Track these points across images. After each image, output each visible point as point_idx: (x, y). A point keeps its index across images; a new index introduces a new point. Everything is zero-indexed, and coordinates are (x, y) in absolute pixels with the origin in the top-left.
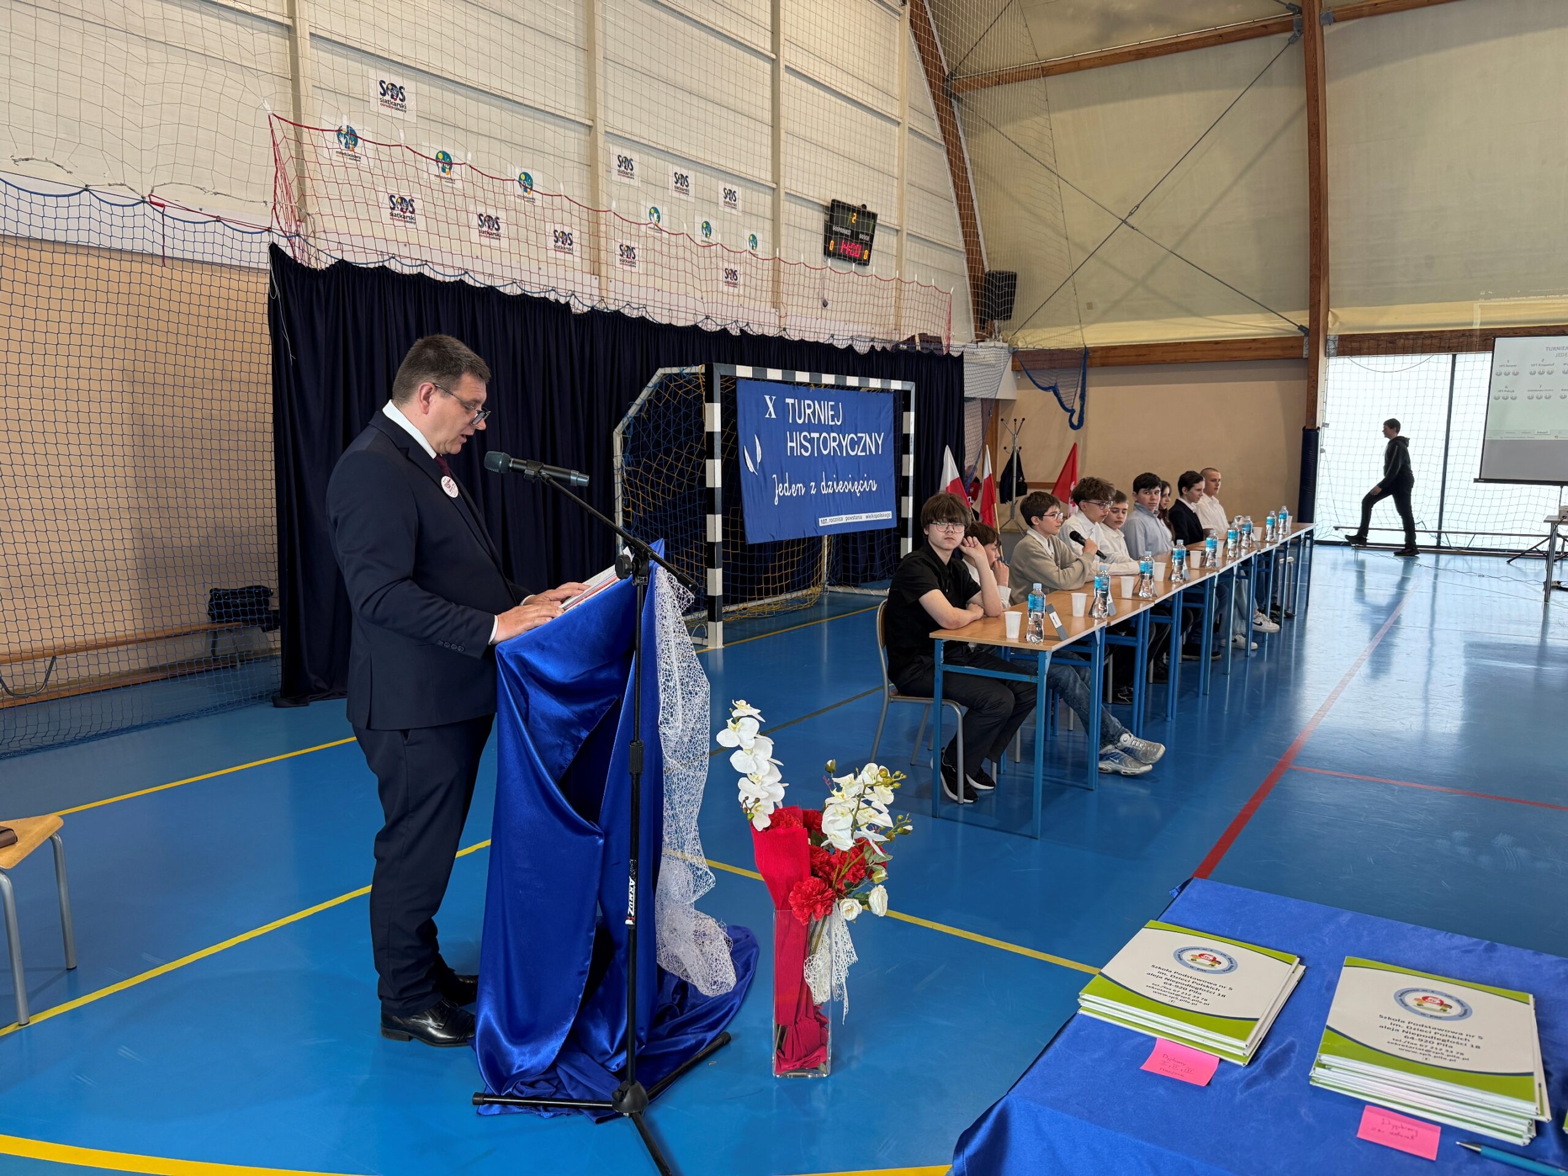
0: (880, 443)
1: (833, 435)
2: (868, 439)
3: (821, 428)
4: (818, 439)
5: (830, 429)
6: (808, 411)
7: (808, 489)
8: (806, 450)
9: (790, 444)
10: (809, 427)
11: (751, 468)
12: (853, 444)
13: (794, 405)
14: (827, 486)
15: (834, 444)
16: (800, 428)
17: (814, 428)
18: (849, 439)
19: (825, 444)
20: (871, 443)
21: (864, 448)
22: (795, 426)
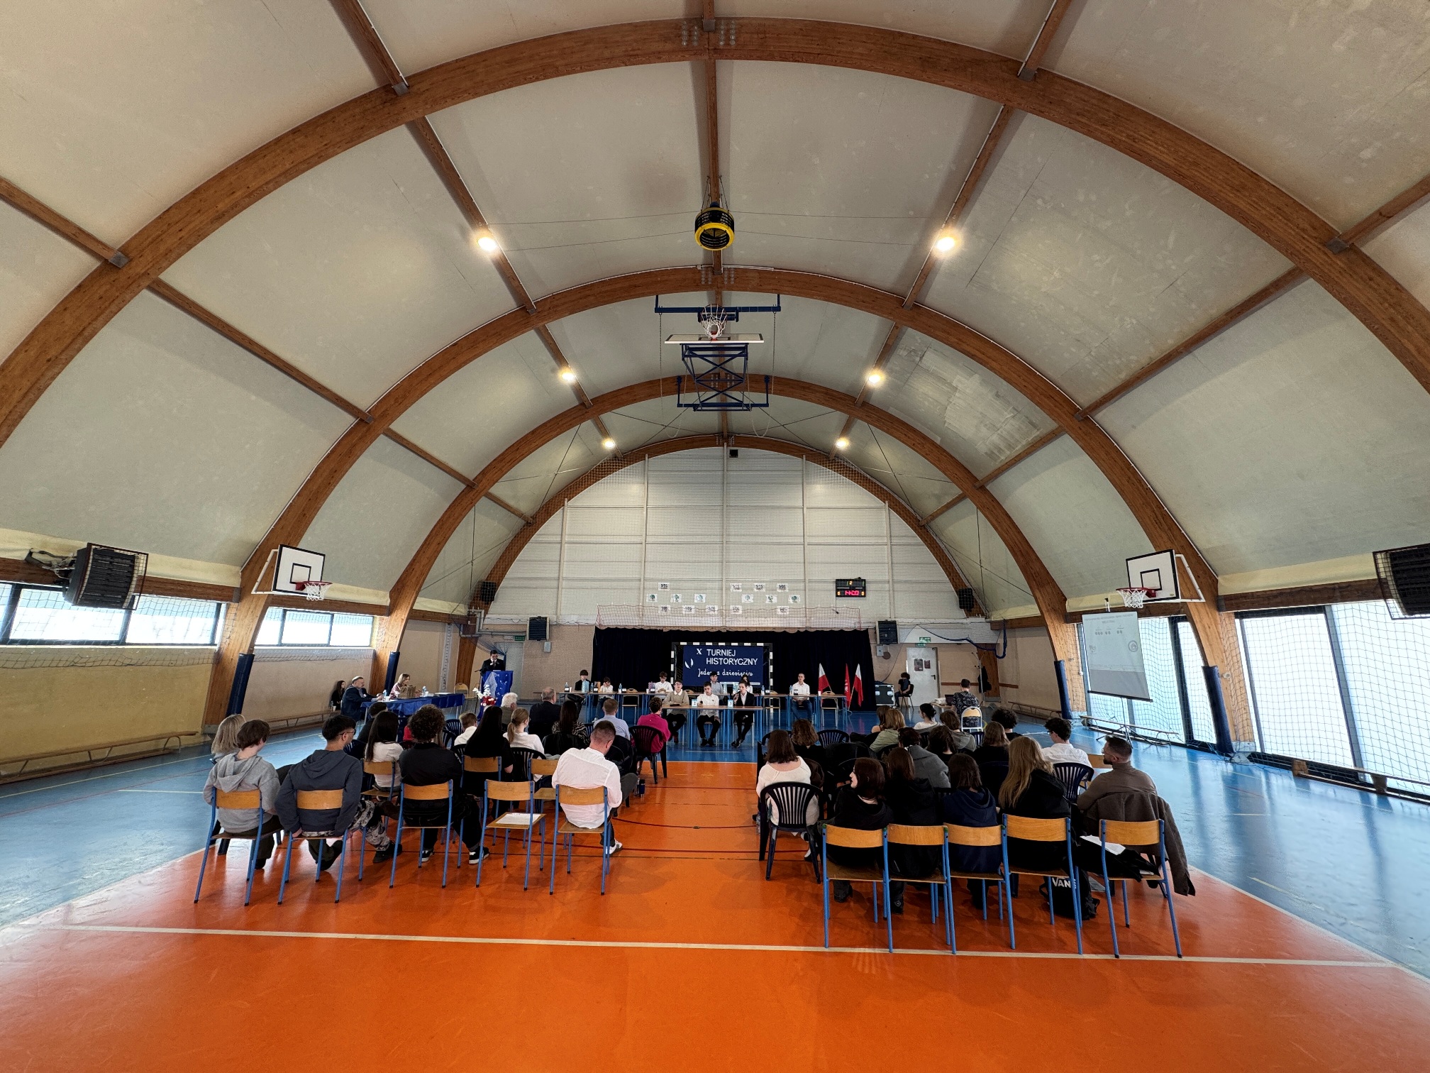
0: (755, 662)
1: (731, 659)
2: (749, 660)
3: (724, 657)
5: (728, 657)
6: (719, 652)
8: (716, 663)
9: (707, 661)
10: (719, 656)
11: (687, 666)
13: (711, 651)
15: (731, 661)
16: (714, 657)
17: (721, 657)
18: (738, 660)
19: (726, 661)
20: (750, 662)
21: (747, 663)
22: (711, 656)
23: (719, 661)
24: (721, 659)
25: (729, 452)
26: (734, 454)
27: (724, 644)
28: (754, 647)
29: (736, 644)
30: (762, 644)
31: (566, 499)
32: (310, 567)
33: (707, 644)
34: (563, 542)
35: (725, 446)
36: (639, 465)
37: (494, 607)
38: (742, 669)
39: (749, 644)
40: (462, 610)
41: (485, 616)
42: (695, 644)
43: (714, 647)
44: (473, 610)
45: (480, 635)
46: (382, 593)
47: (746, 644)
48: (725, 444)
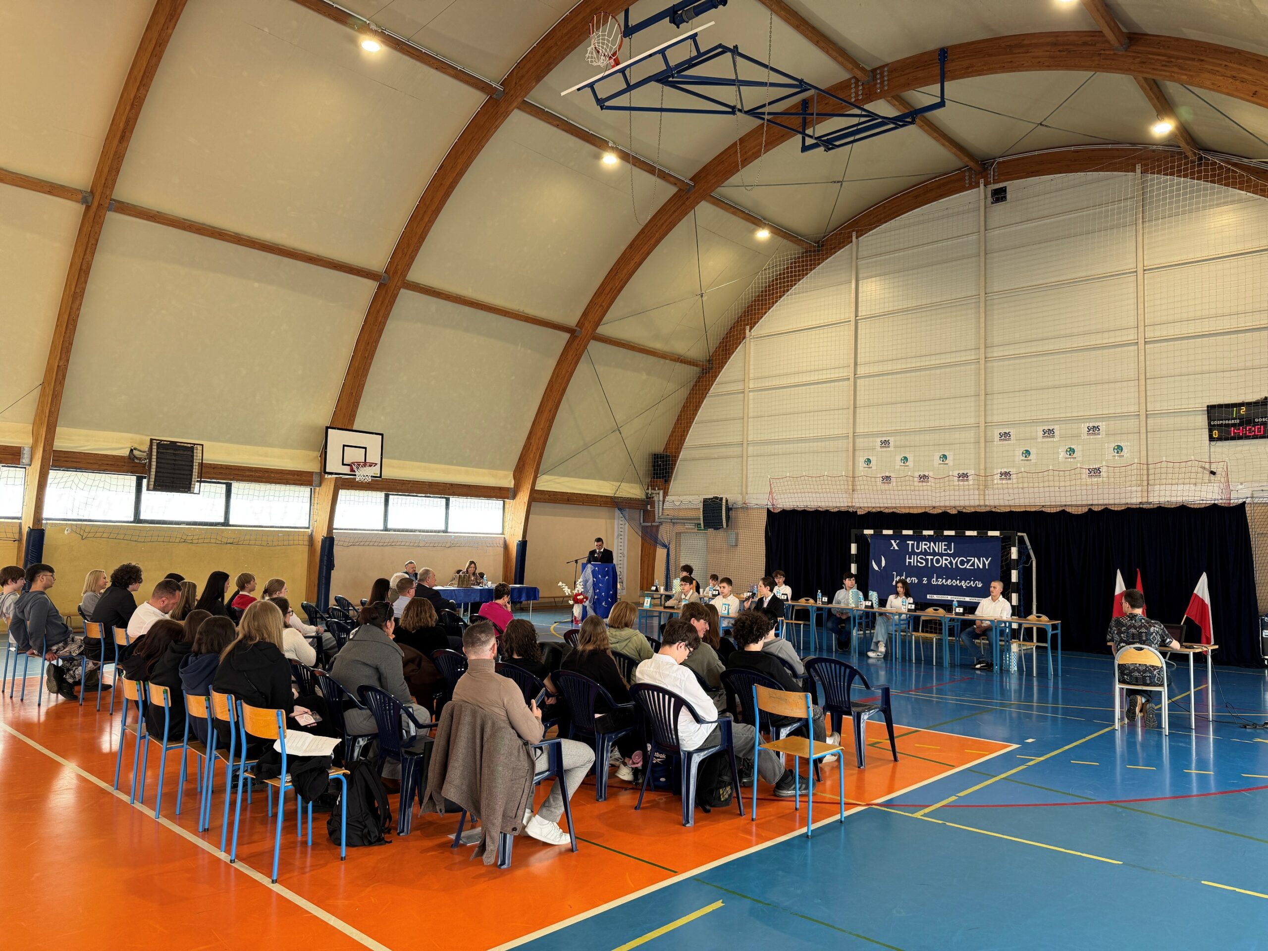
0: (987, 563)
1: (944, 558)
2: (976, 560)
3: (934, 554)
4: (932, 560)
5: (942, 555)
6: (926, 547)
7: (920, 581)
8: (922, 563)
9: (908, 560)
10: (926, 553)
11: (876, 568)
12: (962, 563)
13: (913, 545)
14: (937, 581)
15: (946, 562)
16: (918, 554)
17: (930, 554)
18: (957, 561)
19: (938, 561)
20: (979, 563)
21: (973, 565)
22: (913, 553)
23: (927, 560)
24: (929, 557)
25: (989, 195)
26: (999, 196)
27: (931, 533)
28: (983, 538)
29: (952, 533)
30: (997, 533)
31: (748, 327)
32: (365, 448)
33: (905, 532)
34: (747, 390)
35: (982, 186)
36: (842, 254)
37: (674, 486)
38: (965, 575)
39: (974, 533)
40: (633, 491)
41: (664, 497)
42: (885, 532)
43: (919, 538)
44: (650, 491)
45: (661, 523)
46: (501, 473)
47: (968, 533)
48: (982, 181)
